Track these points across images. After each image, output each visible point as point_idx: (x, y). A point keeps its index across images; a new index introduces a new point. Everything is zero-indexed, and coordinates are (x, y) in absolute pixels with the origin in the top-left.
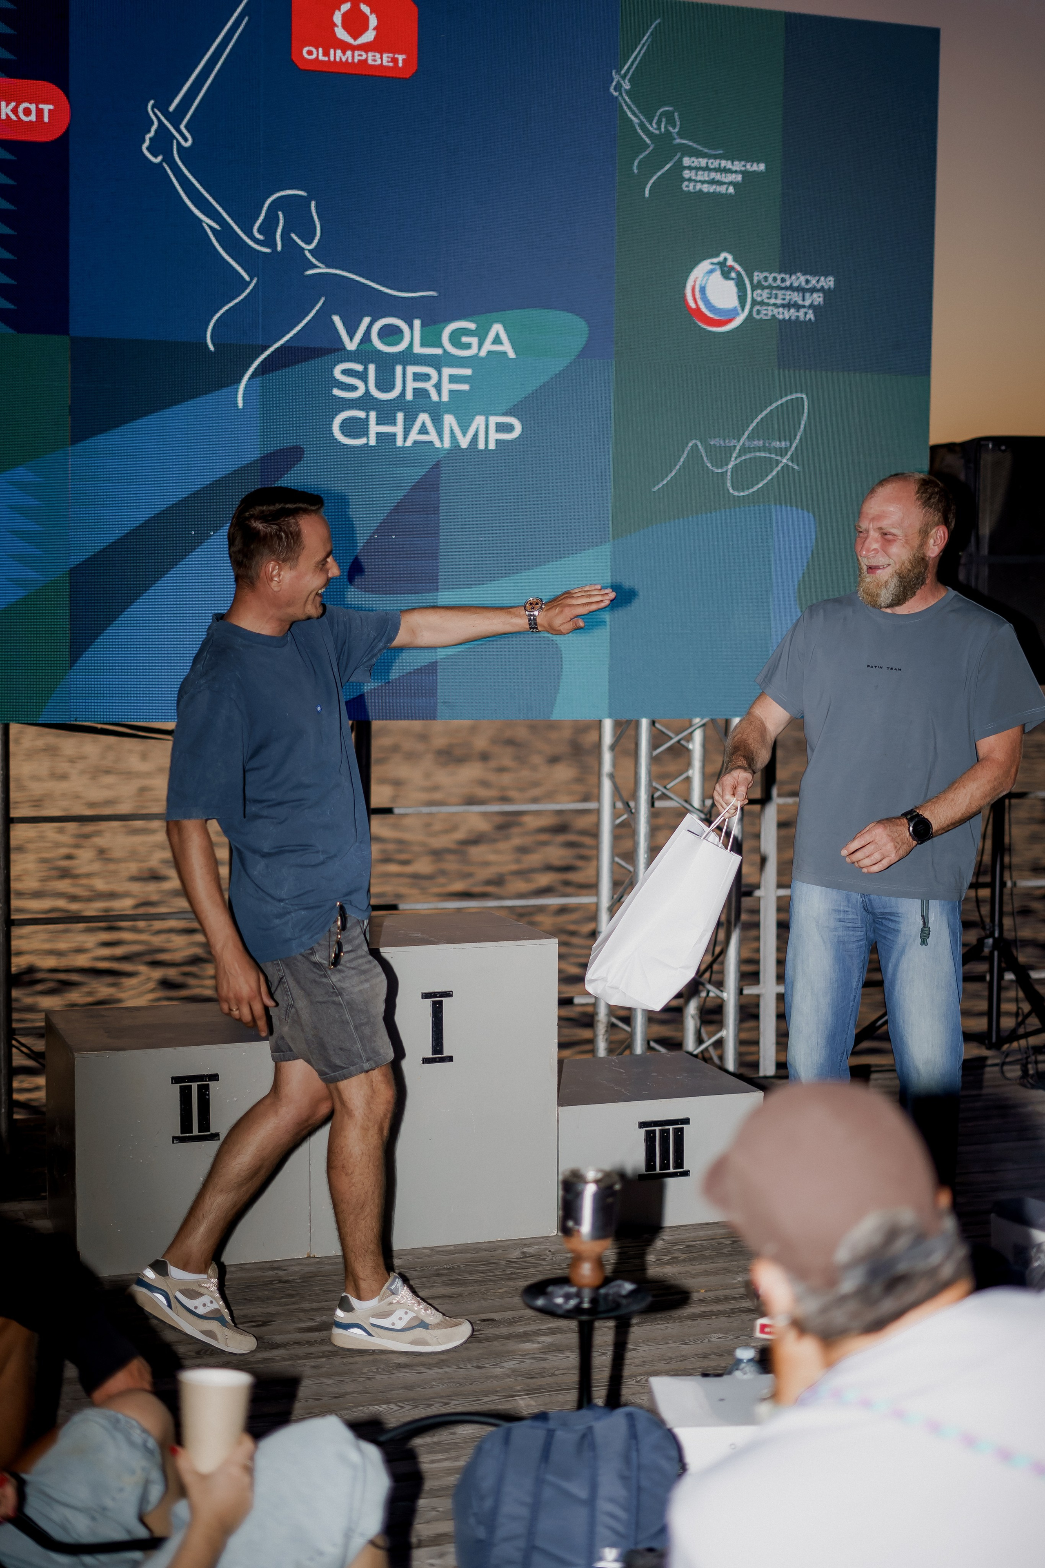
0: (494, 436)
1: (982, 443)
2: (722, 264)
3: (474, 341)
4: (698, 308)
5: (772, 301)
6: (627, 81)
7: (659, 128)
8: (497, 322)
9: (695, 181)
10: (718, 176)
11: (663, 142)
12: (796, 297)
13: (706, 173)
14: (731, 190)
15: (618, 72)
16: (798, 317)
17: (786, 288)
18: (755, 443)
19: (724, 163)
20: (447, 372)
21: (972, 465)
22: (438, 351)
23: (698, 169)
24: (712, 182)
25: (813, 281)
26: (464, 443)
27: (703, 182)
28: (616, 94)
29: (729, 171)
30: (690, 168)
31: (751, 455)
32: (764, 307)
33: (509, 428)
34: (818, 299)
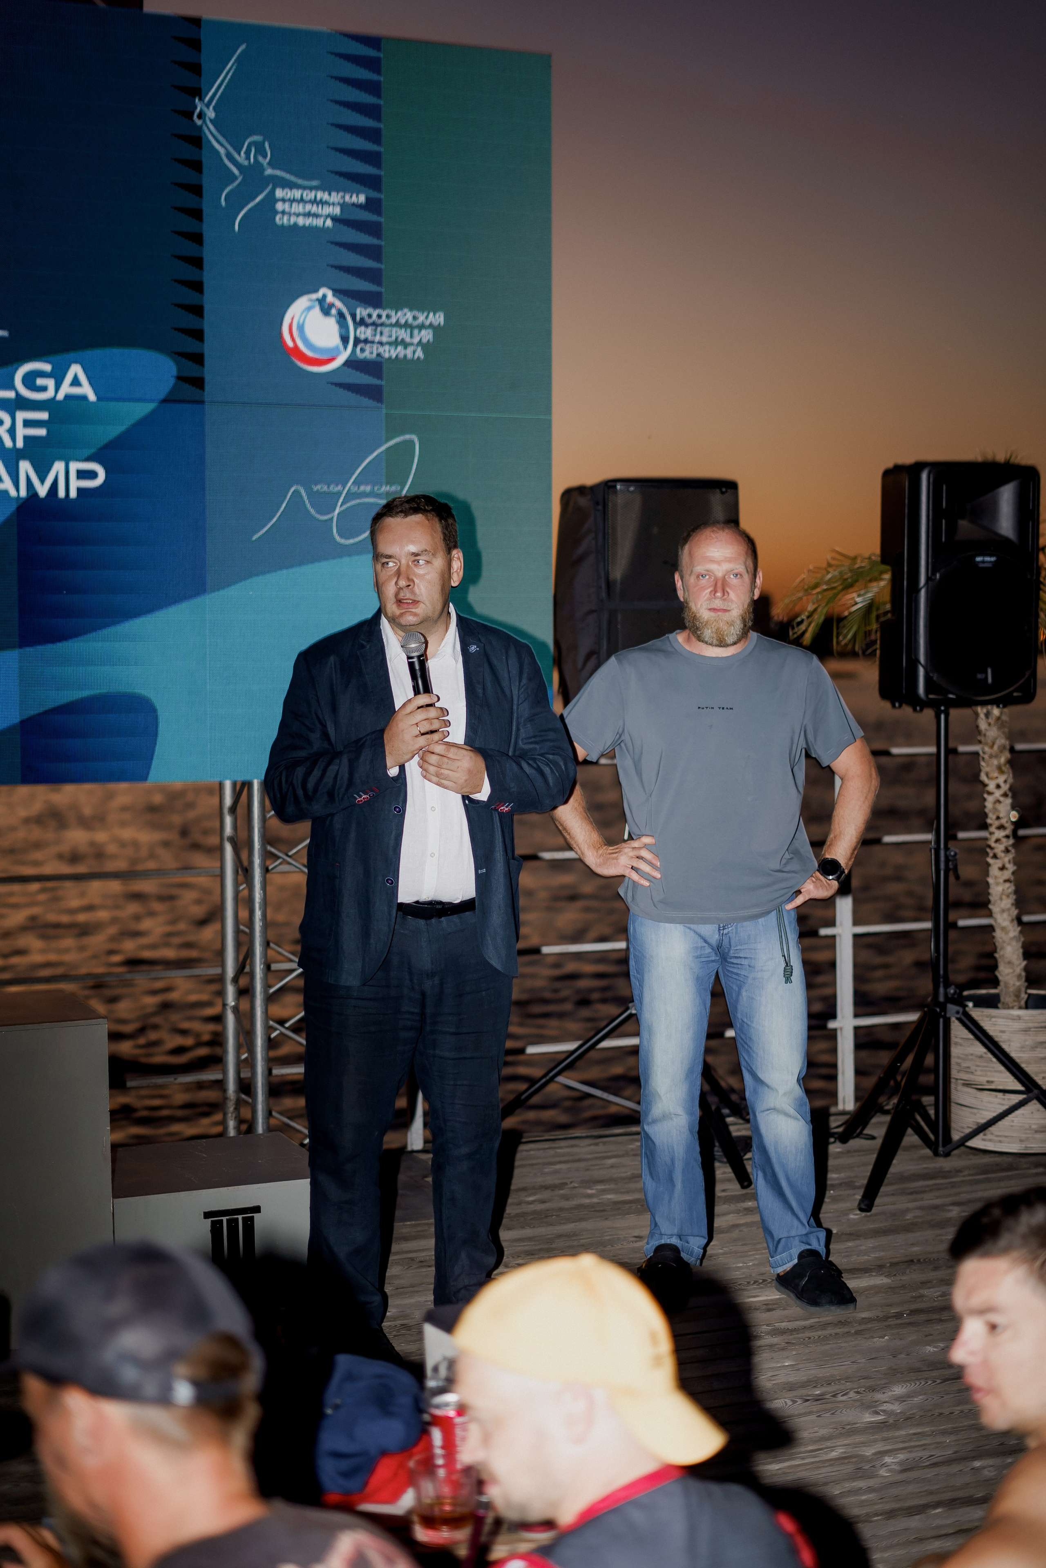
0: (75, 484)
1: (610, 484)
2: (322, 301)
3: (50, 383)
4: (296, 347)
5: (377, 338)
6: (211, 108)
7: (248, 158)
8: (76, 362)
9: (290, 214)
10: (314, 209)
11: (253, 174)
12: (403, 334)
13: (301, 205)
14: (329, 223)
15: (201, 99)
16: (405, 356)
17: (391, 325)
18: (362, 488)
19: (320, 195)
20: (21, 416)
21: (600, 507)
22: (11, 394)
23: (292, 201)
24: (308, 215)
25: (421, 318)
26: (42, 491)
27: (298, 215)
28: (199, 122)
29: (327, 203)
30: (283, 200)
31: (358, 501)
32: (368, 345)
33: (92, 475)
34: (427, 335)
